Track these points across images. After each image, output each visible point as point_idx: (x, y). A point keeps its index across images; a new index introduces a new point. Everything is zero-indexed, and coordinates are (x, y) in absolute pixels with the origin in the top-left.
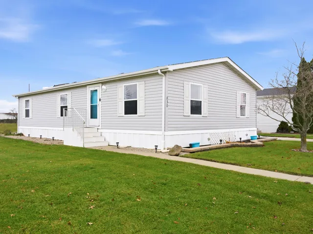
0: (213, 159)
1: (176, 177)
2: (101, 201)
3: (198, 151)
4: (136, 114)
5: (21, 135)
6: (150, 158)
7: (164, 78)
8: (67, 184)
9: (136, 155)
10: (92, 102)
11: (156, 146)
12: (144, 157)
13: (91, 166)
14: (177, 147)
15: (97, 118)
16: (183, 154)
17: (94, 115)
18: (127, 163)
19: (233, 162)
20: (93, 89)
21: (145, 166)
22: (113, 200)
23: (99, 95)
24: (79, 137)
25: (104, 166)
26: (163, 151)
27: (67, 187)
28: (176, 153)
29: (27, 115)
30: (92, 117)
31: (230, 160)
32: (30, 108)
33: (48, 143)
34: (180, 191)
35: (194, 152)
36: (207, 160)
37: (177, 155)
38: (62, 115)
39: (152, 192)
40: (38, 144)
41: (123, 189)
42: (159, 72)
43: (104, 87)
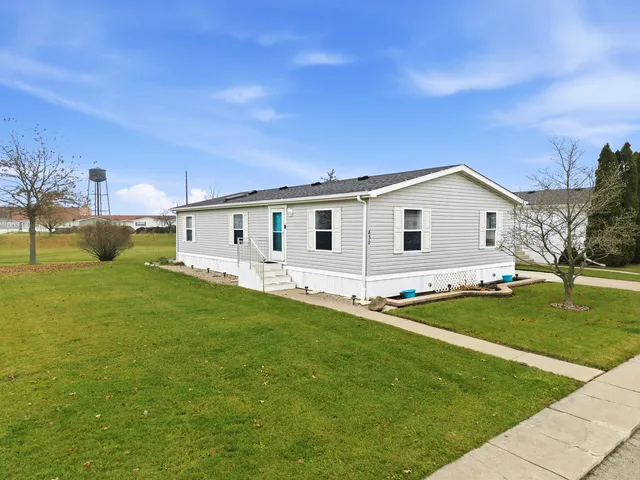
0: (423, 320)
1: (365, 346)
2: (276, 376)
3: (409, 305)
4: (331, 249)
5: (182, 264)
6: (344, 315)
7: (365, 206)
8: (241, 353)
9: (327, 309)
10: (275, 228)
11: (354, 296)
12: (335, 313)
13: (269, 327)
14: (380, 299)
15: (280, 250)
16: (388, 308)
17: (277, 246)
18: (312, 323)
19: (447, 326)
20: (276, 211)
21: (332, 328)
22: (288, 376)
23: (284, 220)
24: (258, 278)
25: (285, 326)
26: (363, 302)
27: (241, 358)
28: (378, 307)
29: (189, 237)
30: (275, 249)
31: (444, 322)
32: (193, 229)
33: (218, 281)
34: (362, 368)
35: (403, 307)
36: (415, 321)
37: (379, 311)
38: (236, 242)
39: (331, 367)
40: (204, 281)
41: (301, 362)
42: (358, 198)
43: (290, 210)
